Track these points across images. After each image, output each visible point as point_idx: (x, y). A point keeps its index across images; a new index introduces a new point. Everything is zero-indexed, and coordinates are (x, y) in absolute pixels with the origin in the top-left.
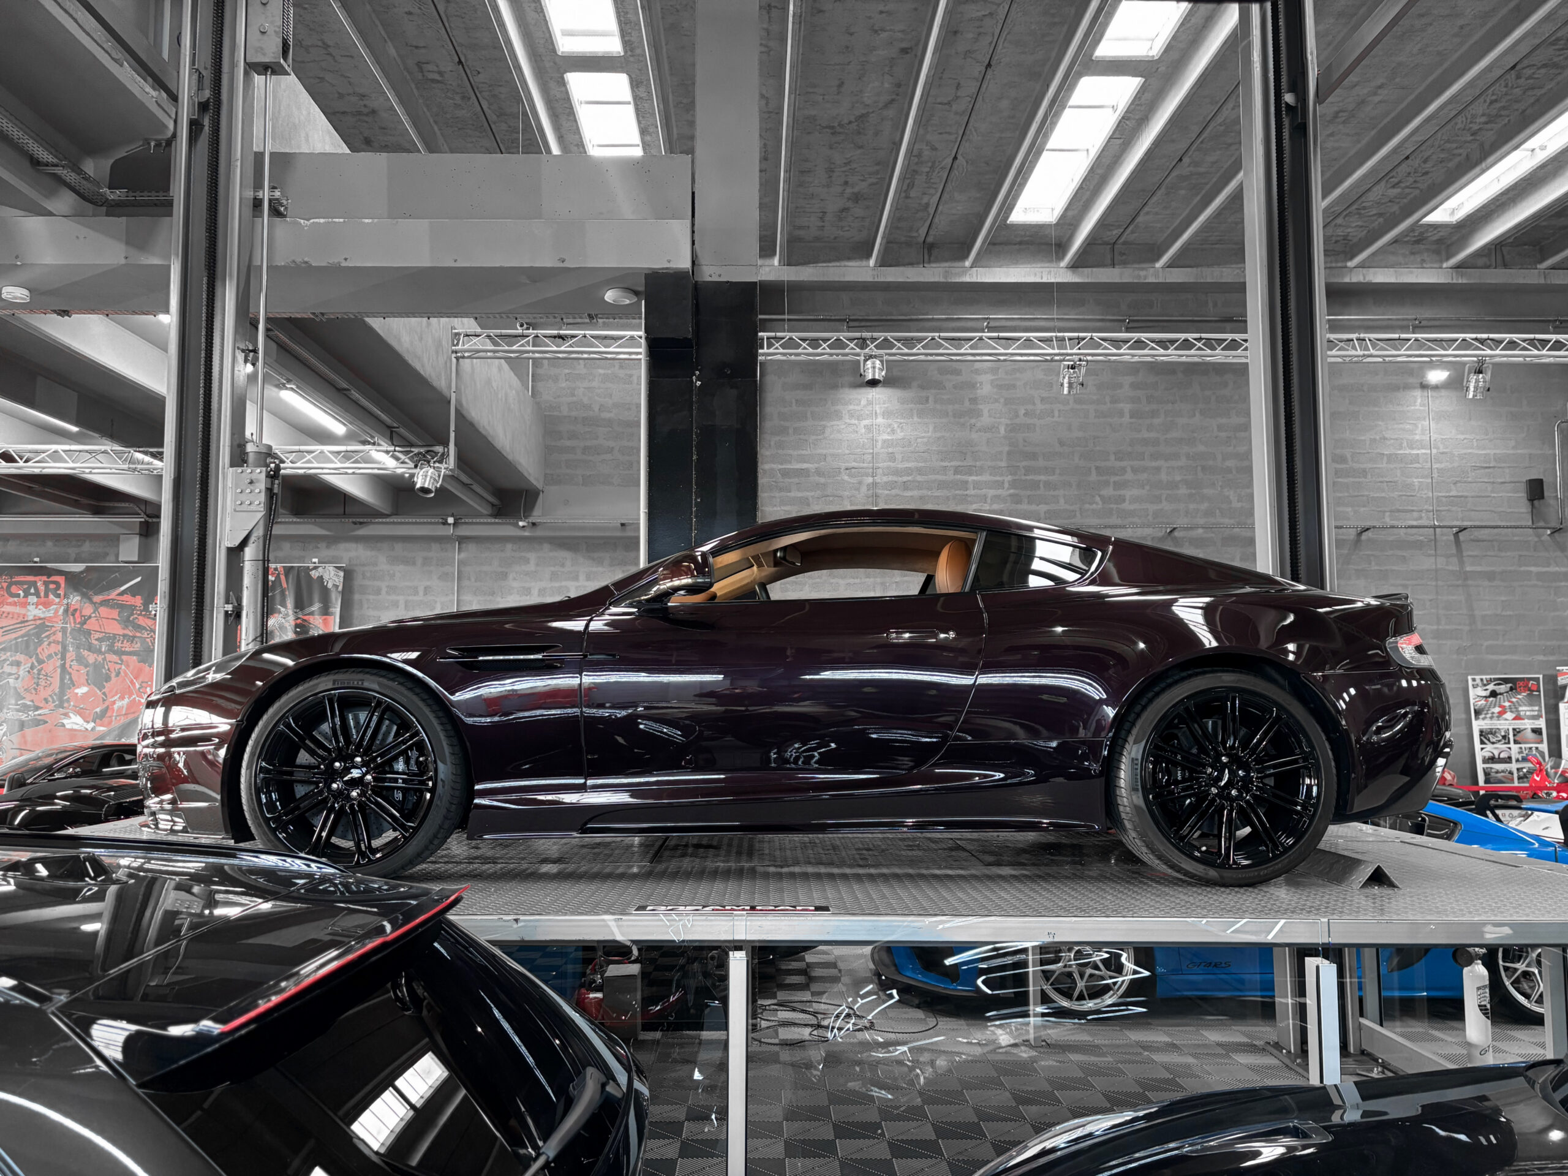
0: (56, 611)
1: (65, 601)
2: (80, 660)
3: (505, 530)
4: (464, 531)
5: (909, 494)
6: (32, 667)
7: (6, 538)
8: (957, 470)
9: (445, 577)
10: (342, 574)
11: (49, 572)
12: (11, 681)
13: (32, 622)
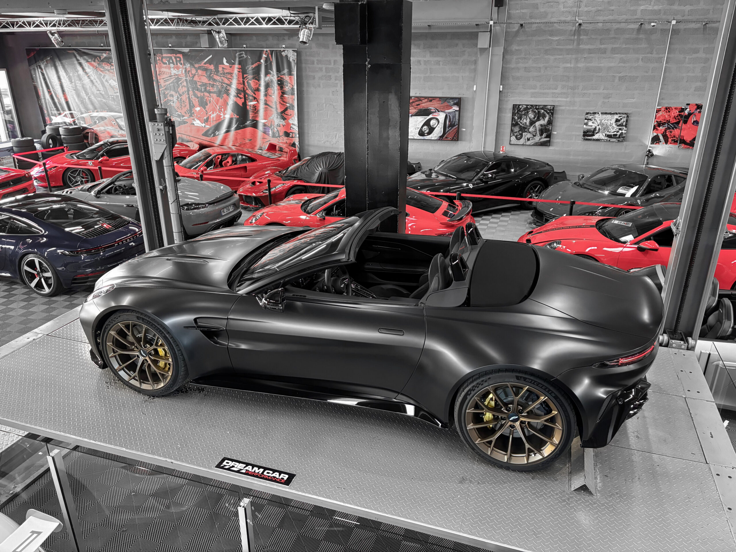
1: (184, 67)
2: (195, 95)
6: (178, 98)
10: (296, 54)
11: (176, 52)
12: (172, 103)
13: (174, 77)
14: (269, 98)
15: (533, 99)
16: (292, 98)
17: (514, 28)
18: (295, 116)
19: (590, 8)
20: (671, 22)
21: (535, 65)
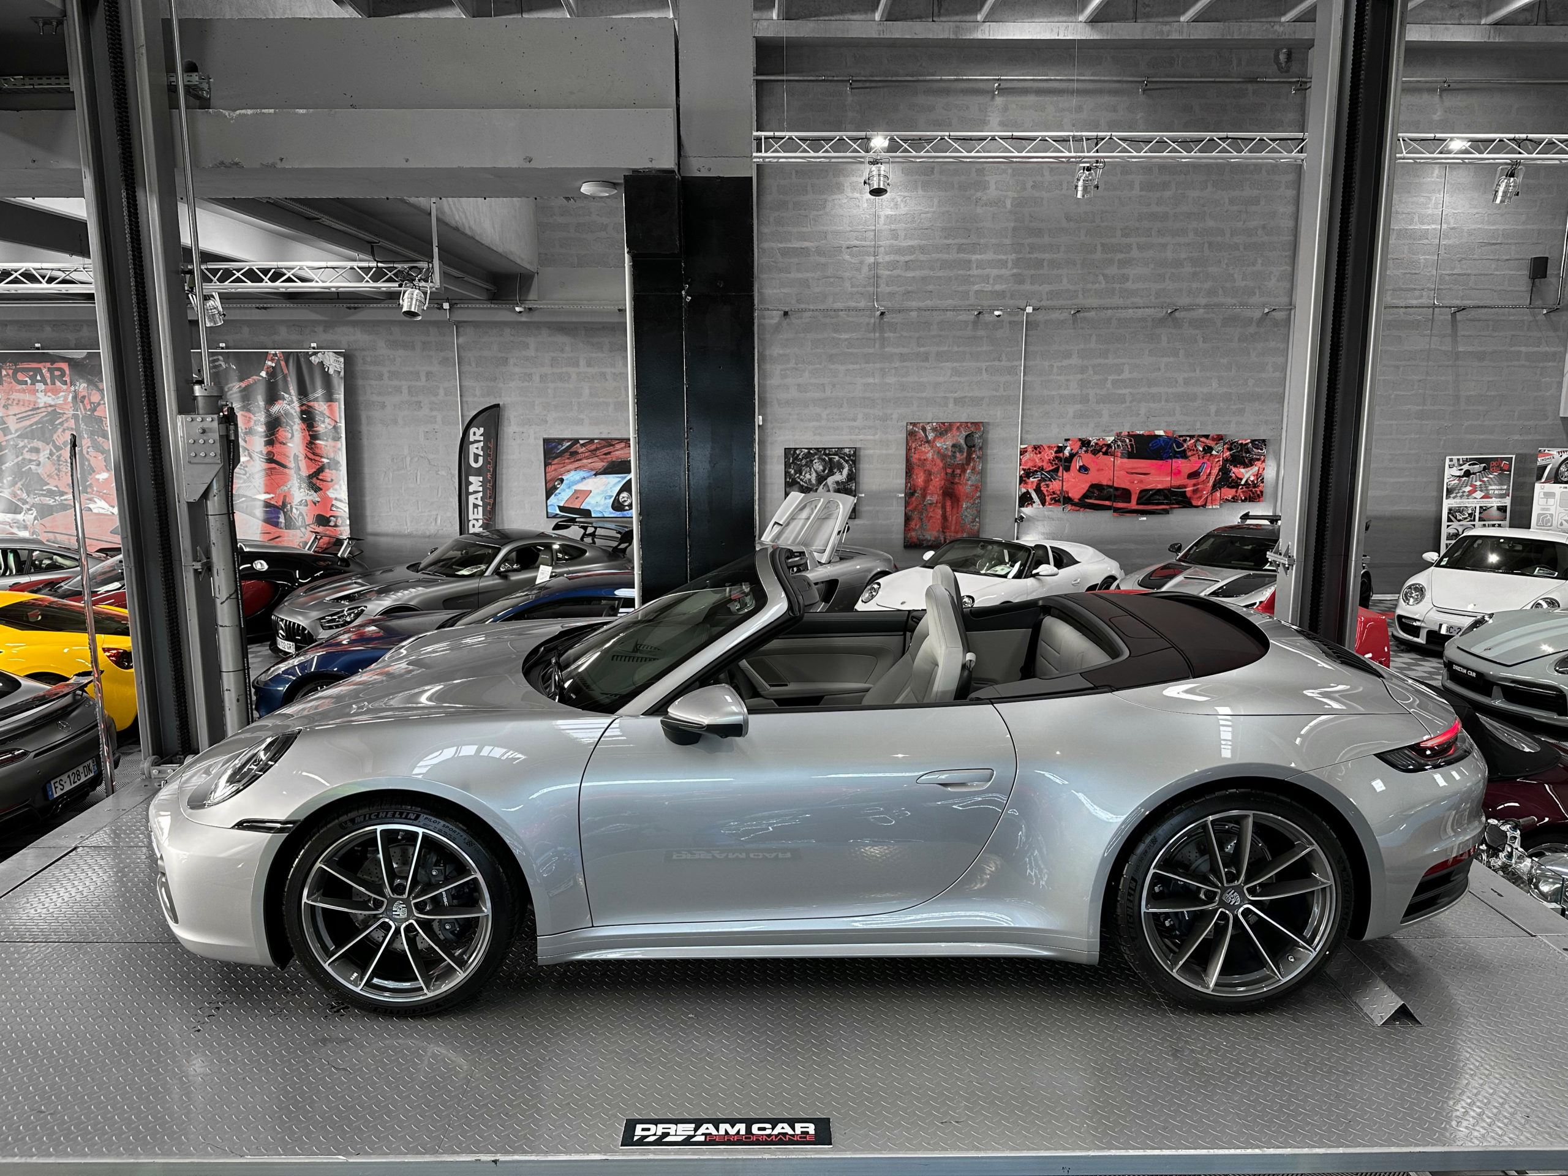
0: (66, 399)
1: (73, 388)
2: (96, 446)
3: (502, 314)
4: (461, 315)
5: (910, 274)
6: (51, 454)
7: (5, 324)
8: (960, 249)
9: (445, 361)
10: (342, 360)
11: (53, 359)
12: (33, 467)
13: (43, 410)
14: (277, 448)
15: (817, 438)
16: (334, 447)
17: (772, 318)
18: (342, 482)
19: (895, 288)
20: (1025, 310)
21: (813, 381)
